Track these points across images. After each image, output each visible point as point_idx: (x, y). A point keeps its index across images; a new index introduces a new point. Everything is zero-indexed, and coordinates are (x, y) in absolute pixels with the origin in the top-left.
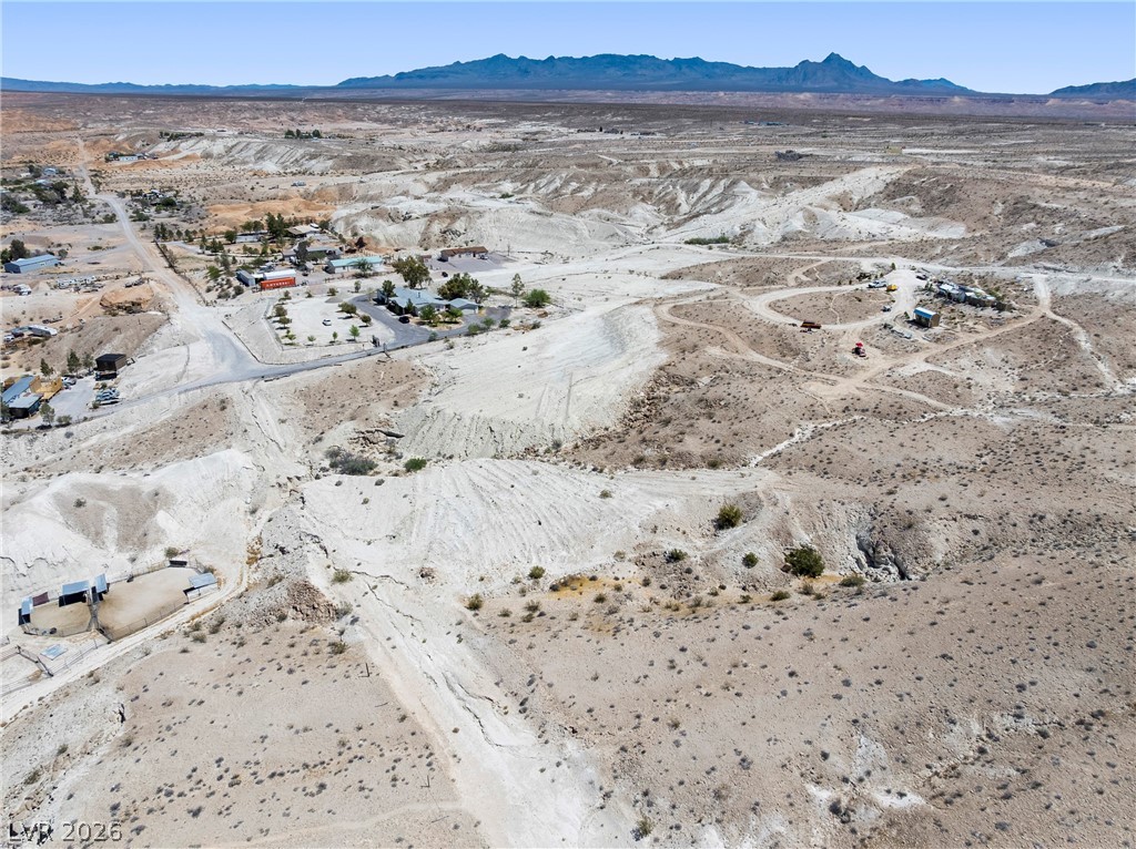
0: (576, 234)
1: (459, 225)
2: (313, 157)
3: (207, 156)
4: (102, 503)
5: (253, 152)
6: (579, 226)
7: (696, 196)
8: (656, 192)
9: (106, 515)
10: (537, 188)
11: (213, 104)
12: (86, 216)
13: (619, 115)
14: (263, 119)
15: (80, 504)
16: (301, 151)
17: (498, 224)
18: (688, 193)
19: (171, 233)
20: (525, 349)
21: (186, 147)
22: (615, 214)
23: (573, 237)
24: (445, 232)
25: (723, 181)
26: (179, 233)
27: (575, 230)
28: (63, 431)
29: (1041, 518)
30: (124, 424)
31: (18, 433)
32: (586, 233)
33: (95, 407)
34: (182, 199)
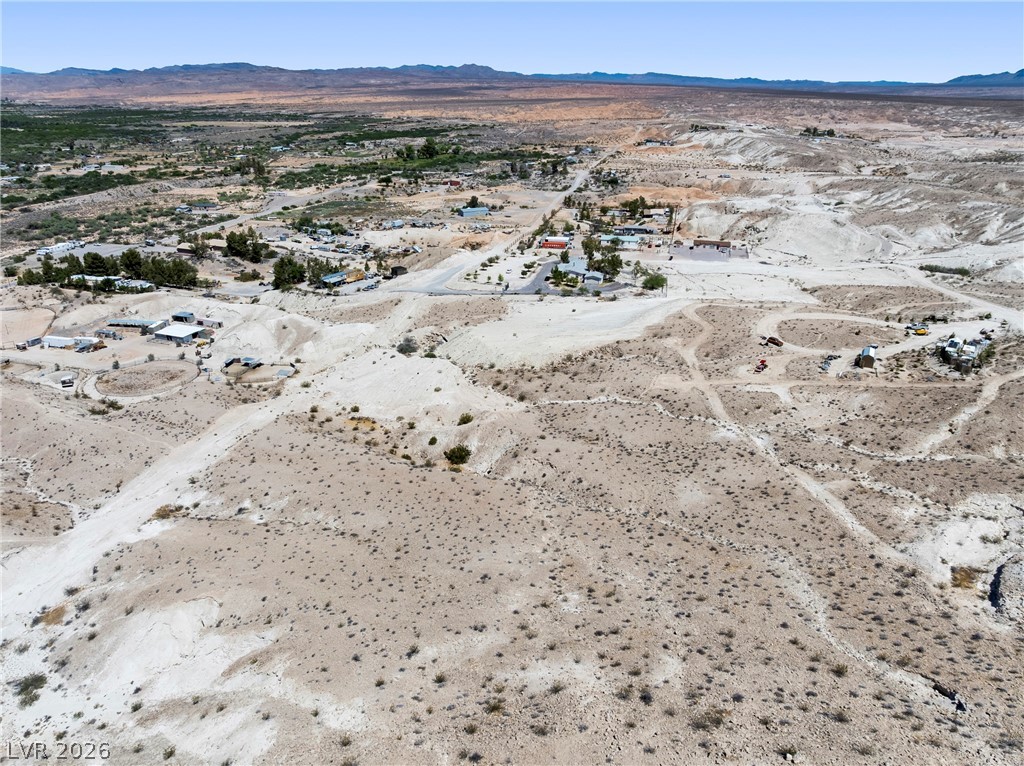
1: (761, 225)
2: (778, 153)
3: (709, 146)
4: (294, 330)
5: (741, 145)
6: (854, 238)
7: (1011, 226)
8: (974, 217)
9: (291, 336)
10: (878, 199)
11: (788, 100)
12: (553, 184)
14: (807, 116)
15: (284, 328)
16: (774, 148)
17: (797, 227)
18: (1005, 222)
19: (574, 202)
20: (574, 311)
21: (700, 138)
22: (900, 233)
23: (842, 247)
24: (748, 228)
26: (579, 204)
27: (847, 241)
28: (333, 298)
32: (855, 246)
33: (359, 290)
34: (626, 179)
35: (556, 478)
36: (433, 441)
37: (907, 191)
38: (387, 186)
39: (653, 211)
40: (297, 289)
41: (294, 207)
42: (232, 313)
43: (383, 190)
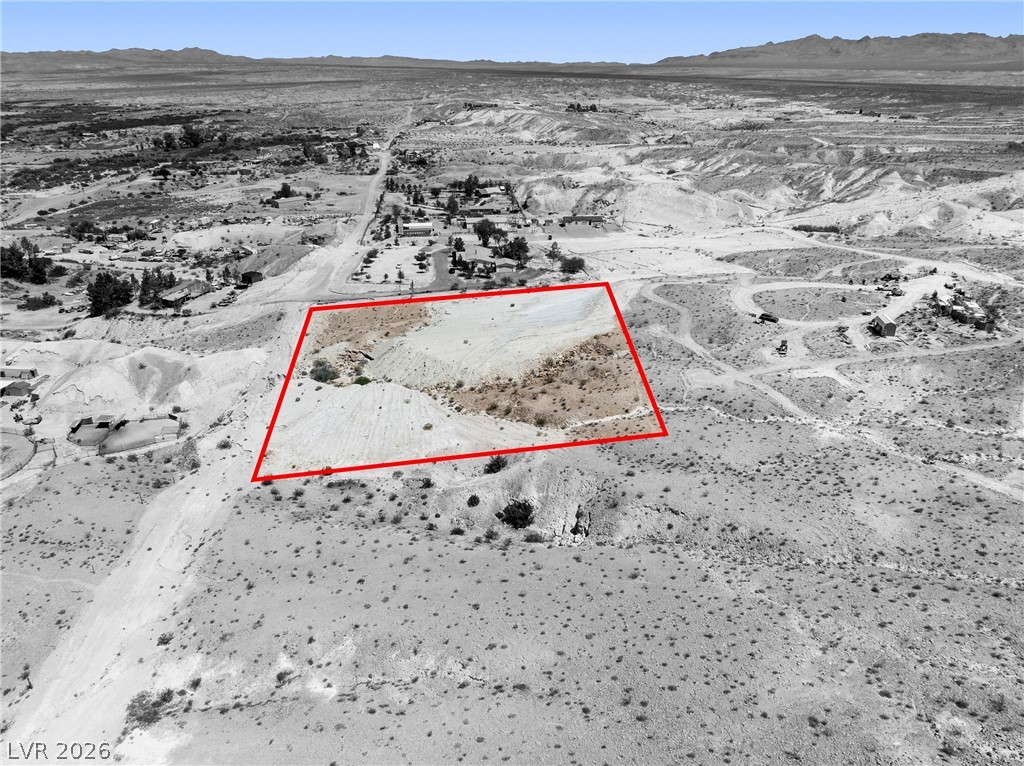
0: (704, 211)
1: (610, 197)
2: (565, 128)
3: (490, 124)
4: (156, 369)
5: (523, 122)
6: (710, 205)
7: (844, 184)
8: (806, 177)
9: (154, 378)
10: (705, 166)
11: (534, 79)
12: (358, 168)
13: (897, 97)
14: (562, 94)
15: (142, 367)
16: (558, 123)
17: (645, 197)
18: (837, 180)
19: (397, 186)
20: (512, 305)
21: (478, 116)
22: (751, 196)
23: (701, 214)
24: (597, 201)
25: (878, 170)
26: (403, 187)
27: (704, 207)
28: (184, 319)
29: (735, 529)
30: (219, 321)
31: (160, 316)
32: (714, 212)
33: (214, 306)
34: (434, 159)
35: (692, 528)
36: (474, 501)
37: (732, 156)
38: (166, 179)
39: (489, 190)
40: (127, 313)
41: (54, 210)
42: (47, 356)
43: (162, 184)
